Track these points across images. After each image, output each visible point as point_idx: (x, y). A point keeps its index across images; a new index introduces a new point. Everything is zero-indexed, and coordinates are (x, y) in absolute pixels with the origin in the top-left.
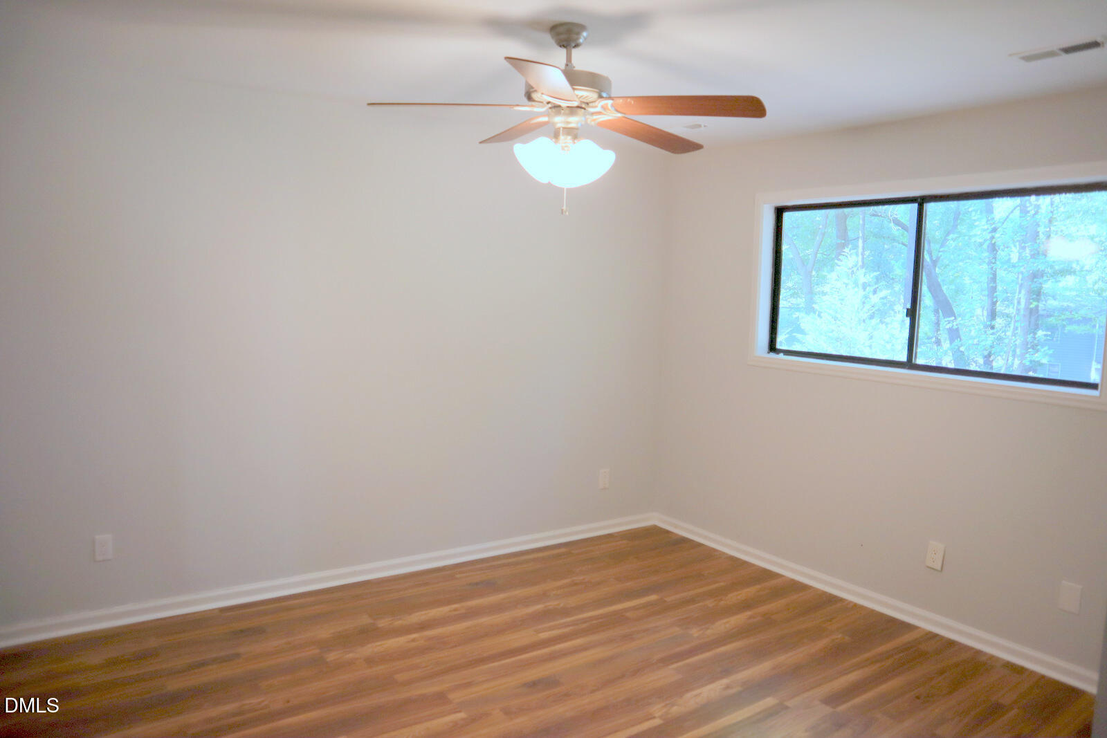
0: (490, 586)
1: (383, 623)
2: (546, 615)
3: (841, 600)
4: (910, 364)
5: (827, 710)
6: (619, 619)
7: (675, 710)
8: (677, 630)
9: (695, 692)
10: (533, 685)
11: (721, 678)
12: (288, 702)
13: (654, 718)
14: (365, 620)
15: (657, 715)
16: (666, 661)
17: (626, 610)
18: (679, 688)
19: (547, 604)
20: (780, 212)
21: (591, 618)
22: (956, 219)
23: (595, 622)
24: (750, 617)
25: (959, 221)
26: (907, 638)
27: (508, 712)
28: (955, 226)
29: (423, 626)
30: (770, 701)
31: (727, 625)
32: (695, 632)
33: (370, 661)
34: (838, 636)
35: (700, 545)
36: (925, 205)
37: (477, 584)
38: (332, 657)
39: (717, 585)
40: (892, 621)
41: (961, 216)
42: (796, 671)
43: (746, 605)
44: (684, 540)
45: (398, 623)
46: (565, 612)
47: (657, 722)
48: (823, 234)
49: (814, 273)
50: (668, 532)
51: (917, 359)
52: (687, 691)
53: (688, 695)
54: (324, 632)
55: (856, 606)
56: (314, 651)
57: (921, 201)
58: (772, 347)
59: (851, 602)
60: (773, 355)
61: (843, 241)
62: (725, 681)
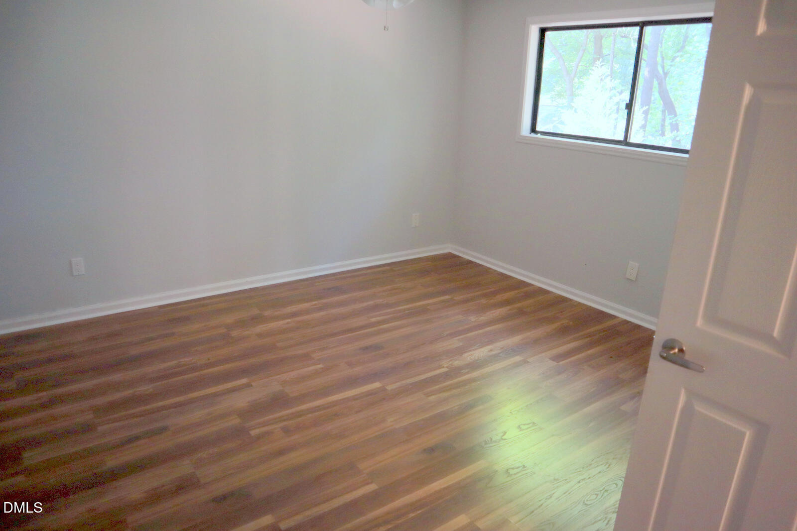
0: (339, 290)
1: (267, 313)
2: (376, 308)
3: (571, 300)
4: (625, 142)
5: (555, 363)
6: (424, 310)
7: (457, 363)
8: (460, 317)
9: (470, 353)
10: (366, 349)
11: (488, 345)
12: (209, 359)
13: (443, 367)
14: (255, 311)
15: (445, 366)
16: (453, 335)
17: (428, 305)
18: (461, 351)
19: (375, 301)
20: (543, 31)
21: (404, 310)
22: (684, 41)
23: (407, 312)
24: (510, 310)
25: (687, 43)
26: (610, 323)
27: (350, 365)
28: (683, 47)
29: (294, 315)
30: (518, 358)
31: (494, 315)
32: (473, 319)
33: (260, 335)
34: (565, 322)
35: (479, 265)
36: (644, 28)
37: (329, 289)
38: (235, 333)
39: (489, 290)
40: (602, 313)
41: (688, 39)
42: (536, 342)
43: (507, 302)
44: (470, 262)
45: (277, 313)
46: (388, 306)
47: (445, 370)
48: (584, 51)
49: (576, 80)
50: (458, 257)
51: (631, 139)
52: (465, 352)
53: (466, 355)
54: (229, 319)
55: (579, 304)
56: (223, 330)
57: (642, 25)
58: (533, 130)
59: (576, 302)
60: (533, 135)
61: (598, 56)
62: (490, 347)
